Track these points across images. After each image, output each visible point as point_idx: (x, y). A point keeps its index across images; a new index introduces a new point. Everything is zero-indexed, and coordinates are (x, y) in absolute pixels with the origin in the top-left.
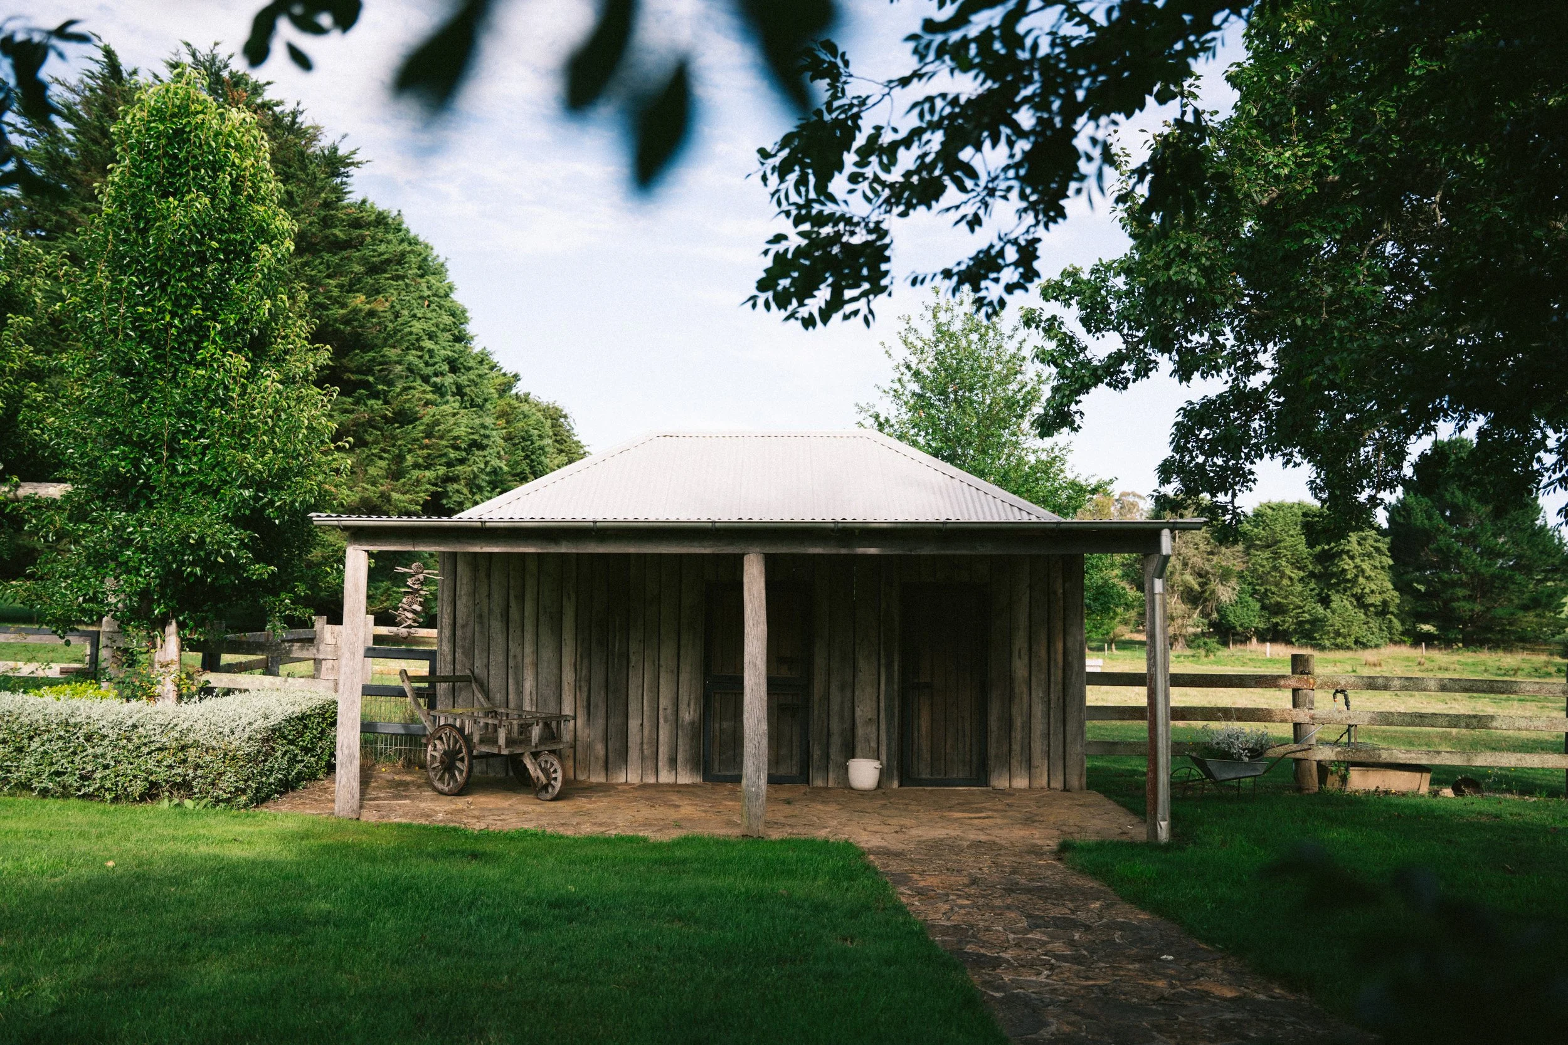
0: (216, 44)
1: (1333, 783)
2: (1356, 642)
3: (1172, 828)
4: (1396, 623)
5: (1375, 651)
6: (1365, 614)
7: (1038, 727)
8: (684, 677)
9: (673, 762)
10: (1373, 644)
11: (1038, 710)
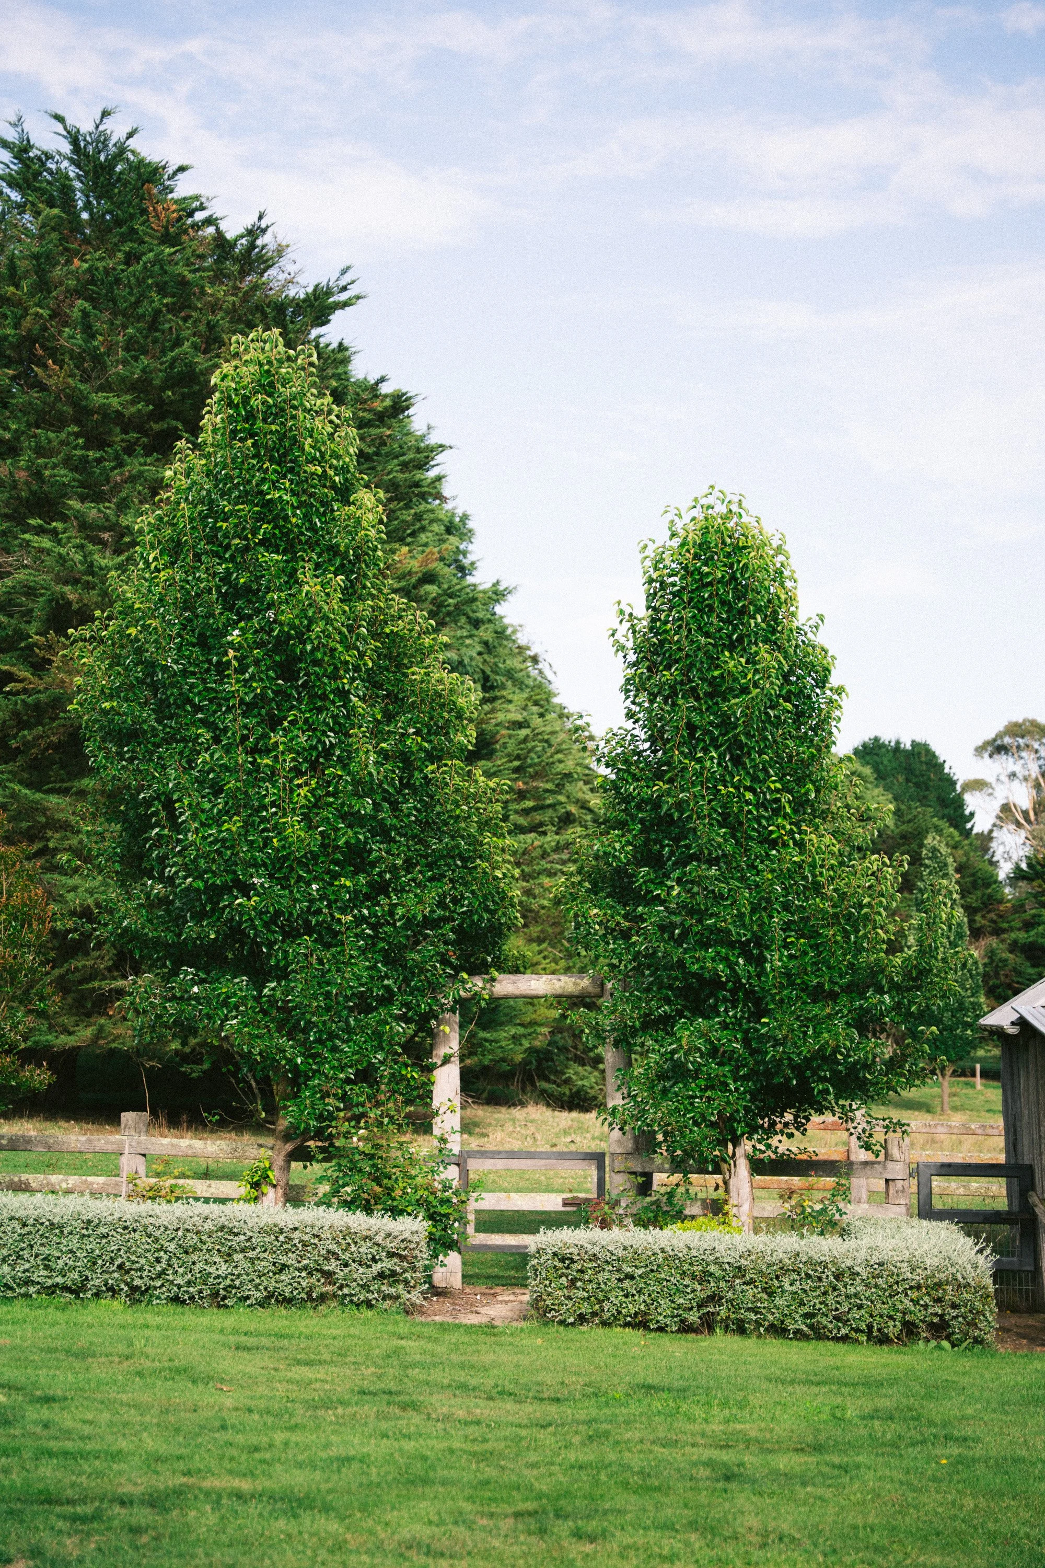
0: (105, 115)
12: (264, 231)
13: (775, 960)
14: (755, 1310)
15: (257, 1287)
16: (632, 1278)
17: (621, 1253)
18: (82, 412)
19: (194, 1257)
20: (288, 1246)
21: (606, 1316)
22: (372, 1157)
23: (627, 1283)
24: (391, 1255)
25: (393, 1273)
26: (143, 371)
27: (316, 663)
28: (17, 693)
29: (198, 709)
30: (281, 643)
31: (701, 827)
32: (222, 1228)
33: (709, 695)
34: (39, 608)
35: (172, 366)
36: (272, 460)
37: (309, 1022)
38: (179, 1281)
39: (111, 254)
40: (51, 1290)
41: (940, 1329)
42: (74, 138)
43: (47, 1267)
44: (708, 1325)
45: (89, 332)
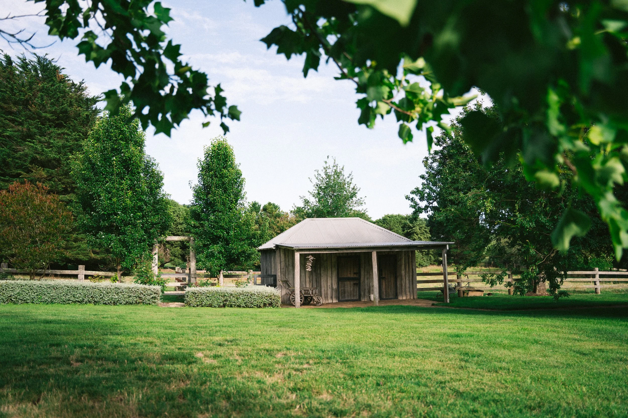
0: (46, 54)
1: (465, 295)
2: (419, 265)
3: (450, 301)
4: (432, 257)
5: (426, 268)
6: (422, 255)
7: (407, 285)
8: (333, 278)
9: (332, 298)
10: (425, 265)
11: (407, 282)
12: (83, 83)
13: (232, 233)
14: (234, 302)
15: (124, 301)
16: (209, 297)
17: (206, 292)
18: (40, 117)
19: (110, 294)
20: (132, 292)
21: (203, 304)
22: (146, 273)
23: (208, 298)
24: (155, 293)
25: (155, 297)
26: (55, 109)
27: (133, 166)
28: (23, 178)
29: (103, 174)
30: (125, 161)
31: (219, 205)
32: (116, 288)
33: (220, 177)
34: (29, 159)
35: (62, 109)
36: (123, 121)
37: (129, 244)
38: (106, 299)
39: (48, 83)
40: (75, 302)
41: (271, 304)
42: (39, 58)
43: (74, 297)
44: (224, 306)
45: (42, 100)
